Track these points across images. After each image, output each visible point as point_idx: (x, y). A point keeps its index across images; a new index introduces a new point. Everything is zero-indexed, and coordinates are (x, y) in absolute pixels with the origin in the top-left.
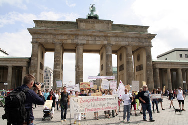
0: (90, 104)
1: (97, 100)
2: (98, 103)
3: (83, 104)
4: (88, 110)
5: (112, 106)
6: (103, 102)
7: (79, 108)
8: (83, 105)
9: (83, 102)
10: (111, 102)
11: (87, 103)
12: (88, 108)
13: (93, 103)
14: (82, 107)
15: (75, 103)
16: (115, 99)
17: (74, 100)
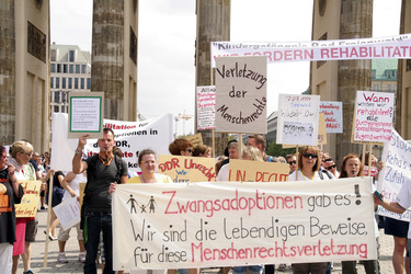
0: (216, 222)
1: (257, 201)
2: (261, 218)
3: (178, 221)
4: (204, 254)
5: (338, 239)
6: (287, 217)
7: (159, 239)
8: (179, 227)
9: (182, 209)
10: (332, 216)
11: (203, 215)
12: (207, 244)
13: (233, 218)
14: (173, 235)
15: (138, 217)
16: (358, 203)
17: (132, 200)
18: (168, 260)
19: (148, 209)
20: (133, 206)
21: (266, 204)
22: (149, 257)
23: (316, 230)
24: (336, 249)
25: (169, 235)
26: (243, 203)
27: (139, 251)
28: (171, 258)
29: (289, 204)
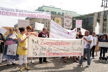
1: (61, 43)
4: (49, 54)
5: (77, 52)
13: (56, 46)
14: (43, 49)
16: (81, 44)
17: (33, 40)
18: (41, 55)
19: (37, 42)
20: (33, 42)
21: (63, 44)
22: (36, 54)
23: (73, 50)
24: (76, 54)
25: (41, 49)
26: (58, 44)
27: (34, 53)
28: (42, 55)
29: (68, 44)
